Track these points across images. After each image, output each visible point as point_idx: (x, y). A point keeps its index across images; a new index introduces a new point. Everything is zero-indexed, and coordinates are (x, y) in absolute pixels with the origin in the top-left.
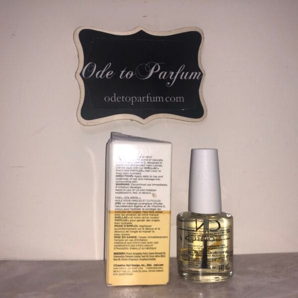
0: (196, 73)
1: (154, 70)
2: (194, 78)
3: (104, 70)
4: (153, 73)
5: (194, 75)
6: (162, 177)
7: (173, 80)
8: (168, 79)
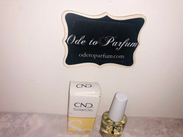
0: (135, 44)
1: (110, 41)
3: (80, 40)
4: (110, 43)
7: (120, 47)
8: (117, 46)
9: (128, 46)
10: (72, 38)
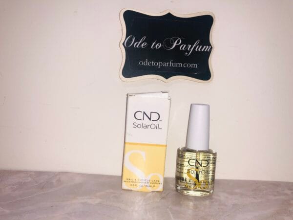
0: (208, 47)
1: (177, 43)
2: (206, 50)
3: (139, 43)
4: (176, 45)
5: (206, 48)
7: (190, 51)
8: (186, 50)
9: (199, 50)
10: (131, 40)
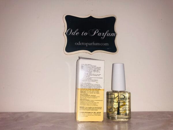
1: (96, 32)
3: (75, 33)
5: (113, 35)
6: (100, 75)
7: (104, 36)
